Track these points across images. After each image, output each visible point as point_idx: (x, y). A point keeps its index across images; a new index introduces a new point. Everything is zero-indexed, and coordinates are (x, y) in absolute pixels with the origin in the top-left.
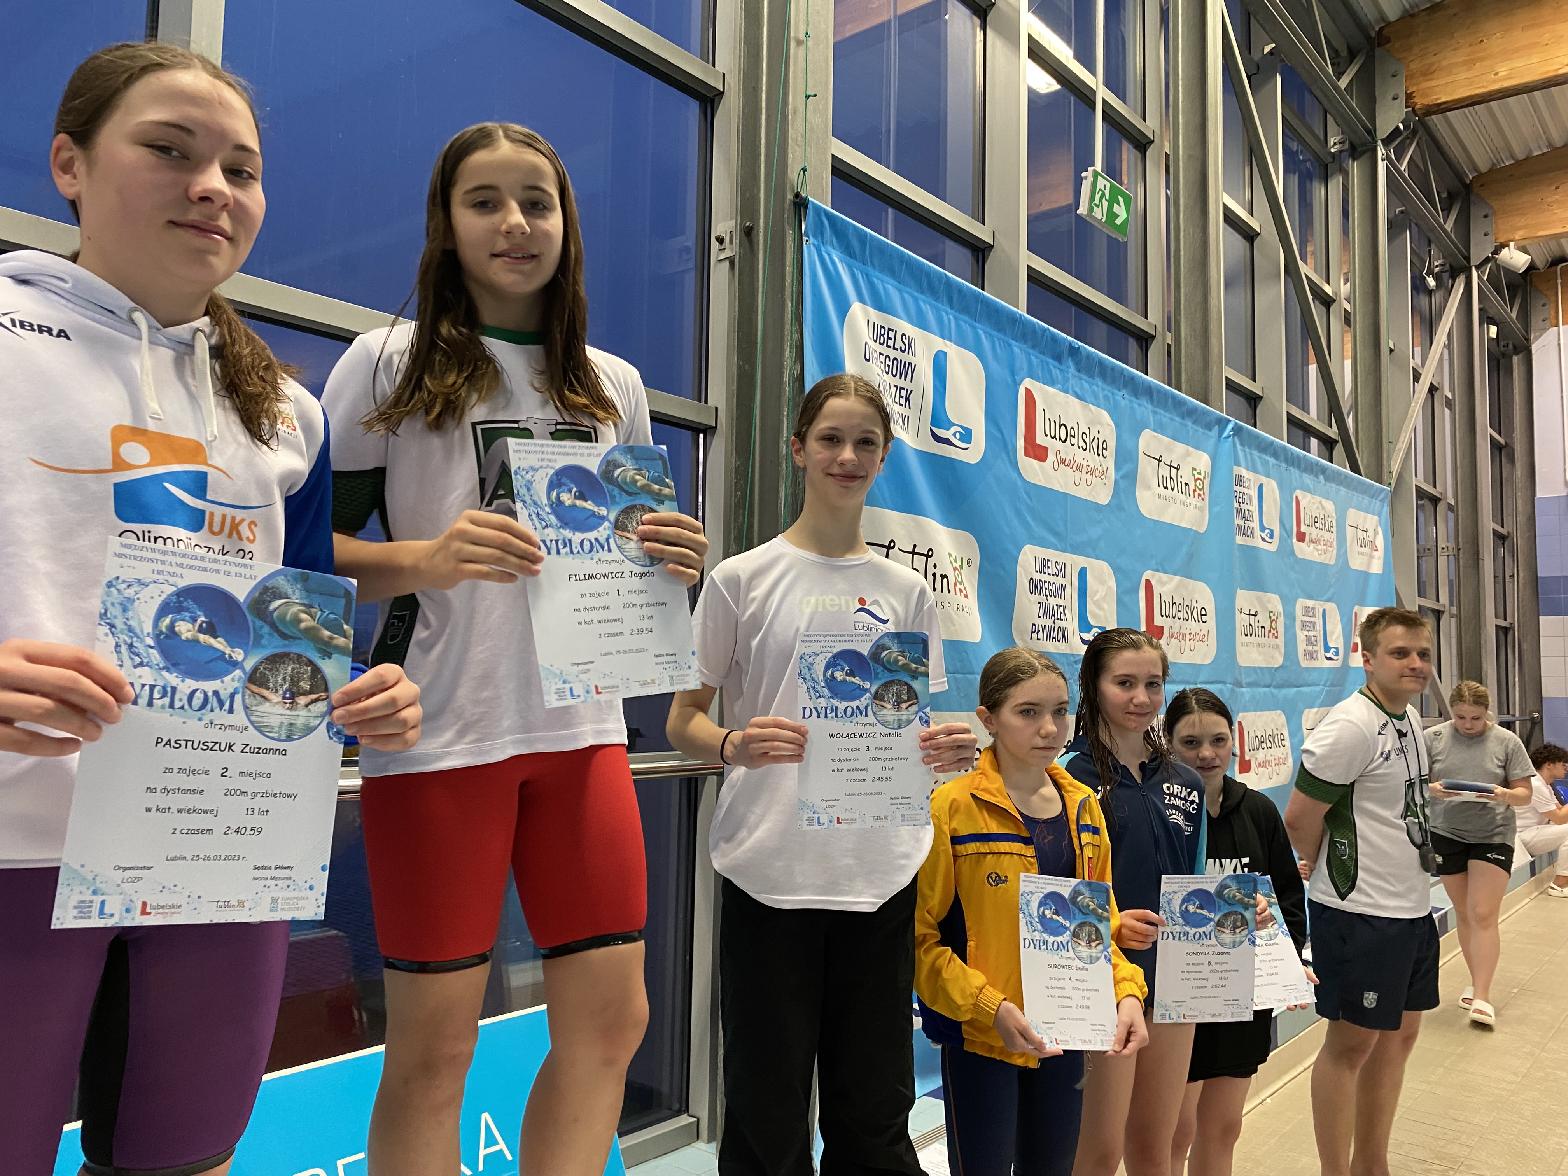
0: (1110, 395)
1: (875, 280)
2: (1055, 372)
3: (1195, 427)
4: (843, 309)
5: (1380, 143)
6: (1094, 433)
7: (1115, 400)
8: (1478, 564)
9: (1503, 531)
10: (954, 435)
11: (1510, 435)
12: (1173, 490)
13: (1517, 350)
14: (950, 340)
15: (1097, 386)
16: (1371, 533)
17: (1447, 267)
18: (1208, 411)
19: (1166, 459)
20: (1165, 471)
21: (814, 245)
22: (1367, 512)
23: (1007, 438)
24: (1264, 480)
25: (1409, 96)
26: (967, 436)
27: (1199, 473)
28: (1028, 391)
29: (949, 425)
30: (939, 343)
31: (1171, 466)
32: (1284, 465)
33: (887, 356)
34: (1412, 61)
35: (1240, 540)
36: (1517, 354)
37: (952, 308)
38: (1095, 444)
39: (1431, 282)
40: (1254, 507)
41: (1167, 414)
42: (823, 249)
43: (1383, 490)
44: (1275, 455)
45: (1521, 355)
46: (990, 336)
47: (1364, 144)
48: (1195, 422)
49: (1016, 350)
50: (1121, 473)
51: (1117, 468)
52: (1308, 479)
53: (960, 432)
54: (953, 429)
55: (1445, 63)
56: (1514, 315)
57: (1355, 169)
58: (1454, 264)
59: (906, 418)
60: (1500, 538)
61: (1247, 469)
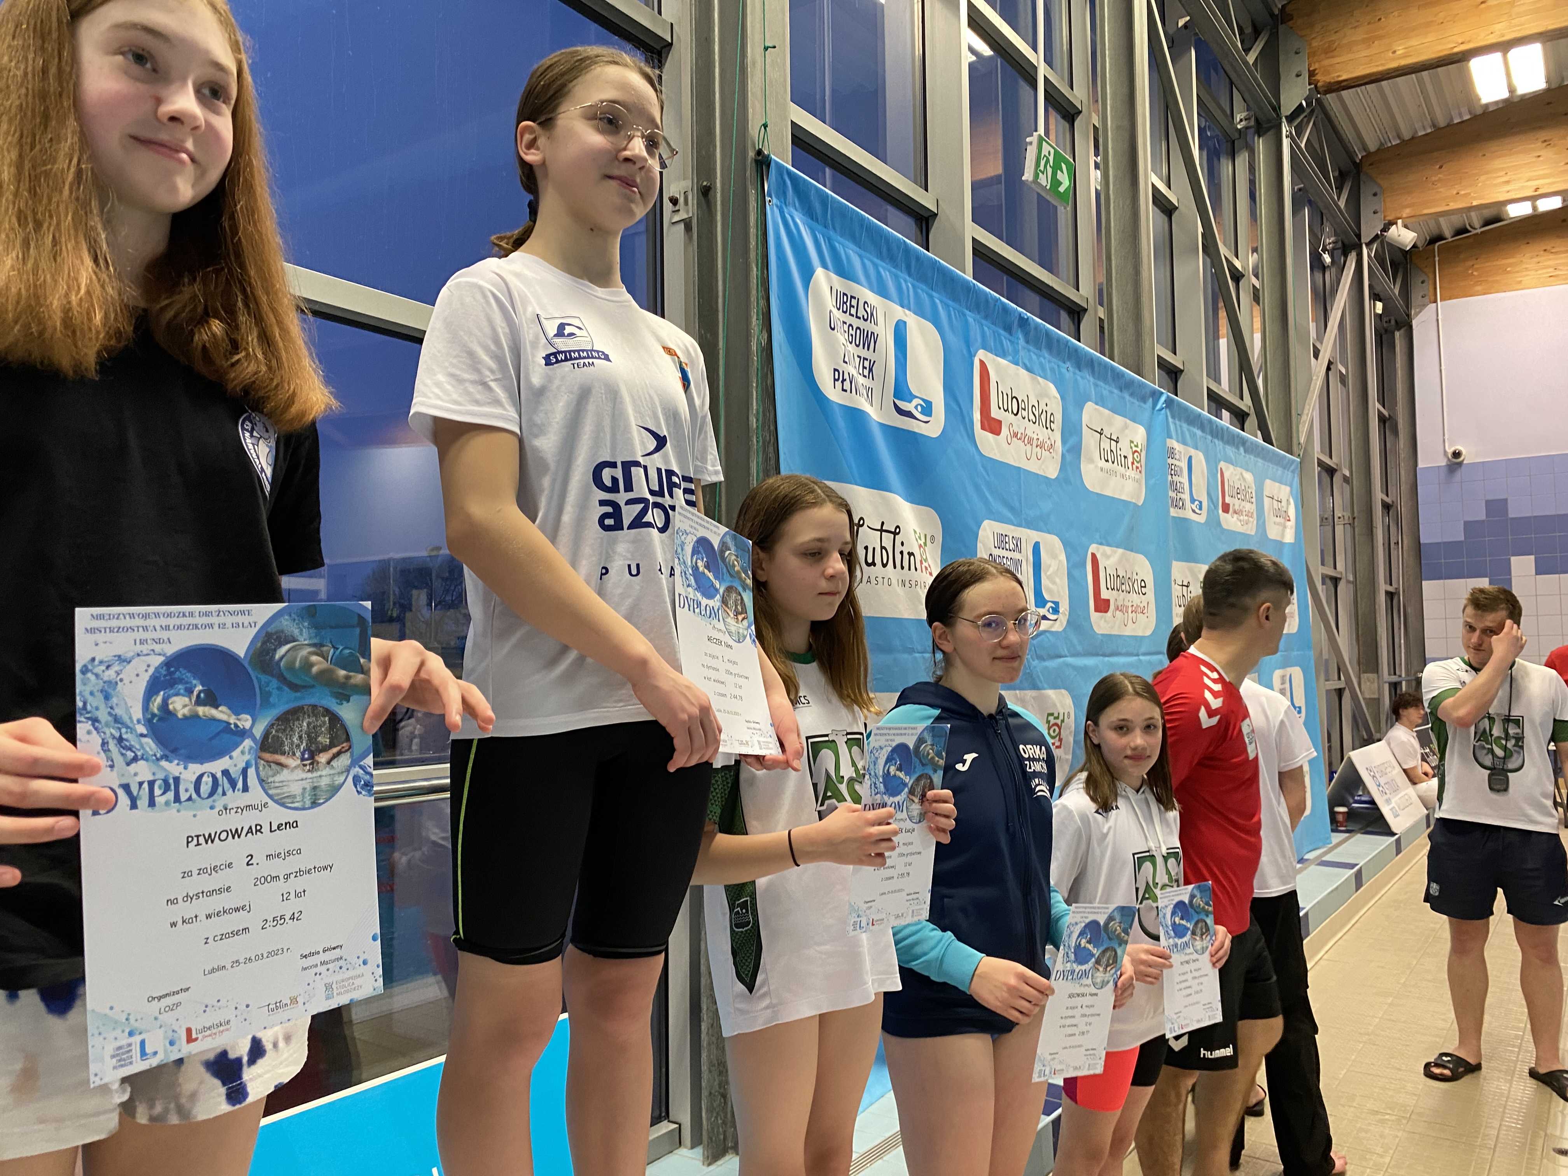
0: (1056, 367)
1: (837, 244)
2: (1006, 344)
3: (1132, 400)
4: (807, 274)
5: (1284, 120)
6: (1042, 406)
7: (1060, 372)
8: (1372, 531)
9: (1388, 500)
10: (916, 407)
11: (1393, 407)
12: (1113, 463)
13: (1398, 326)
14: (909, 309)
15: (1045, 358)
16: (1284, 503)
17: (1340, 245)
18: (1143, 383)
19: (1107, 432)
20: (1105, 444)
21: (777, 206)
22: (1281, 483)
23: (965, 412)
24: (1192, 452)
25: (1312, 74)
26: (927, 409)
27: (1137, 446)
28: (982, 362)
29: (910, 397)
30: (899, 313)
31: (1111, 439)
32: (1209, 437)
33: (850, 325)
34: (1313, 39)
35: (1173, 512)
36: (1398, 330)
37: (910, 275)
38: (1043, 417)
39: (1327, 258)
40: (1185, 480)
41: (1107, 387)
42: (786, 210)
43: (1294, 461)
44: (1202, 428)
45: (1402, 331)
46: (946, 306)
47: (1269, 121)
48: (1132, 395)
49: (970, 320)
50: (1067, 446)
51: (1064, 442)
52: (1230, 451)
53: (921, 405)
54: (915, 402)
55: (1345, 41)
56: (1397, 292)
57: (1261, 145)
58: (1346, 242)
59: (870, 390)
60: (1387, 507)
61: (1178, 441)
